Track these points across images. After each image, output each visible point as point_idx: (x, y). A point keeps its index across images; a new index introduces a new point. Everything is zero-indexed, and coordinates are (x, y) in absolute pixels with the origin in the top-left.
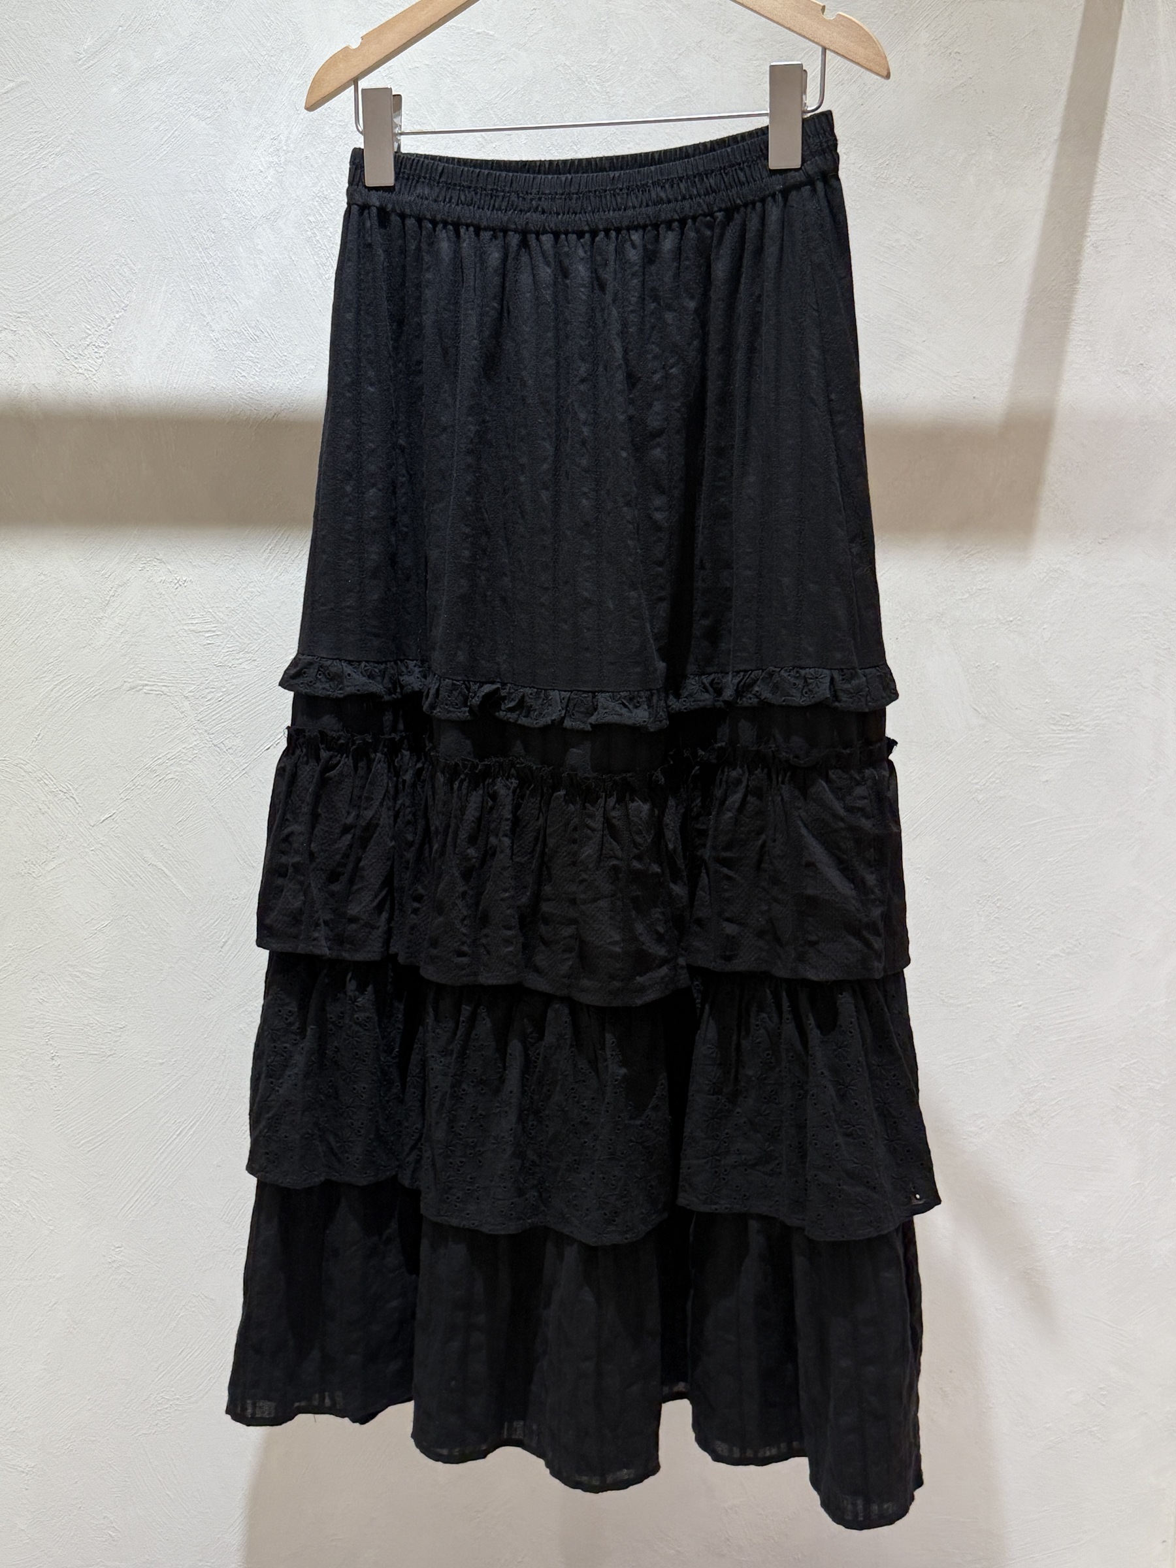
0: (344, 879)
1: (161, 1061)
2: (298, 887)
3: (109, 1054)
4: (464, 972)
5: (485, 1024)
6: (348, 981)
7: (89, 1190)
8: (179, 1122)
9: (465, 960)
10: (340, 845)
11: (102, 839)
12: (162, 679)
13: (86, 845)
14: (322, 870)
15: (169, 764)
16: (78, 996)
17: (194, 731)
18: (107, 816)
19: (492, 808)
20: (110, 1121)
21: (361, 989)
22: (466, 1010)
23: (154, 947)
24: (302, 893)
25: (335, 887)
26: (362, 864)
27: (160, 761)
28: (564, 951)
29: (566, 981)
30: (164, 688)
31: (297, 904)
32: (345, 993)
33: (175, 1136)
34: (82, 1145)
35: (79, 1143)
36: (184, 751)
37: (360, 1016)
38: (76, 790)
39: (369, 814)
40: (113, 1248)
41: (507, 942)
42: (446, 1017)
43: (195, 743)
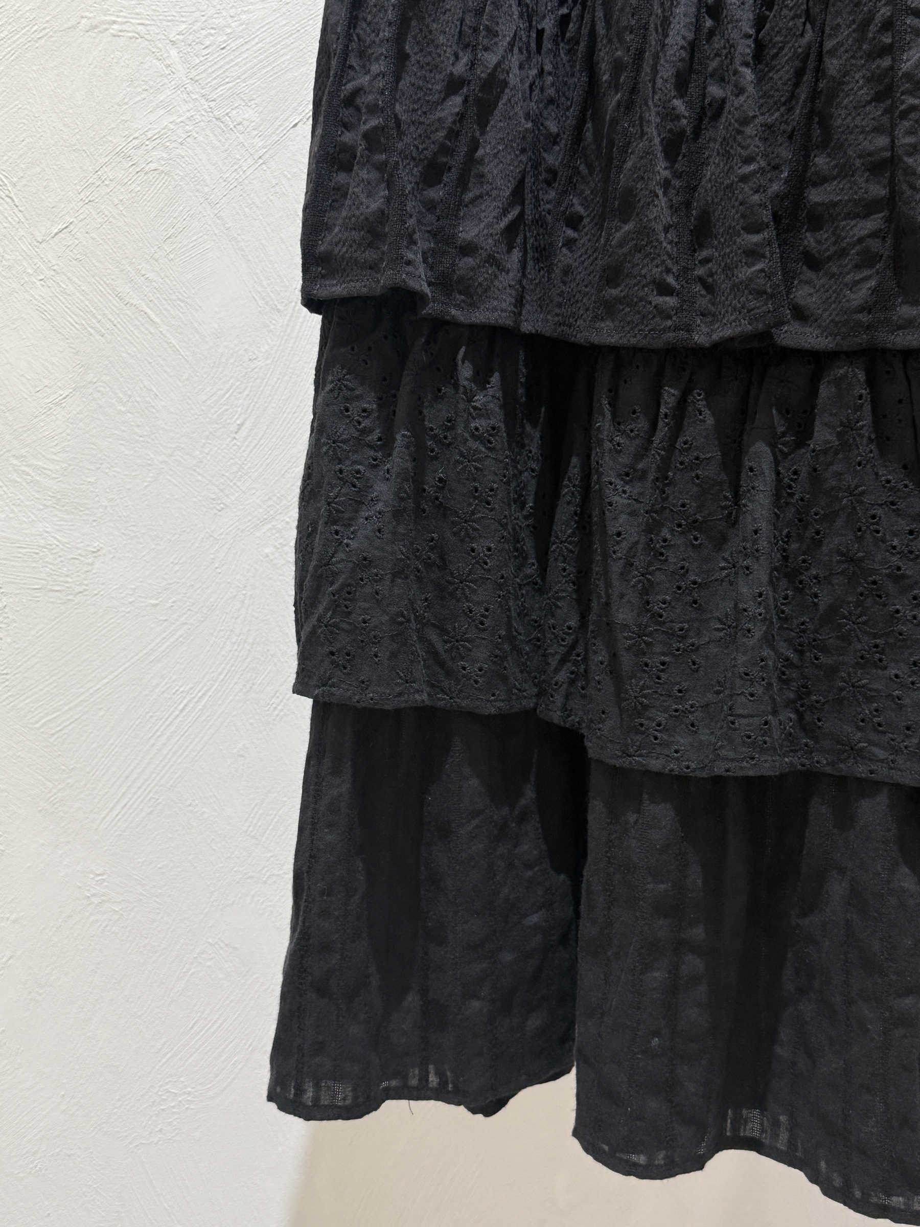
0: (449, 177)
1: (153, 602)
2: (374, 175)
3: (77, 591)
4: (669, 323)
5: (704, 421)
6: (460, 362)
7: (55, 791)
8: (182, 692)
9: (671, 301)
10: (442, 115)
11: (54, 262)
12: (137, 14)
13: (30, 271)
14: (413, 159)
15: (150, 147)
16: (28, 503)
17: (185, 96)
18: (60, 227)
19: (711, 33)
20: (82, 690)
21: (481, 380)
22: (670, 395)
23: (136, 429)
24: (383, 185)
25: (436, 193)
26: (480, 152)
27: (136, 142)
28: (857, 267)
29: (864, 318)
30: (140, 27)
31: (375, 205)
32: (456, 386)
33: (177, 713)
34: (44, 724)
35: (37, 722)
36: (171, 126)
37: (481, 424)
38: (15, 185)
39: (491, 59)
40: (92, 876)
41: (753, 254)
42: (634, 413)
43: (188, 114)
